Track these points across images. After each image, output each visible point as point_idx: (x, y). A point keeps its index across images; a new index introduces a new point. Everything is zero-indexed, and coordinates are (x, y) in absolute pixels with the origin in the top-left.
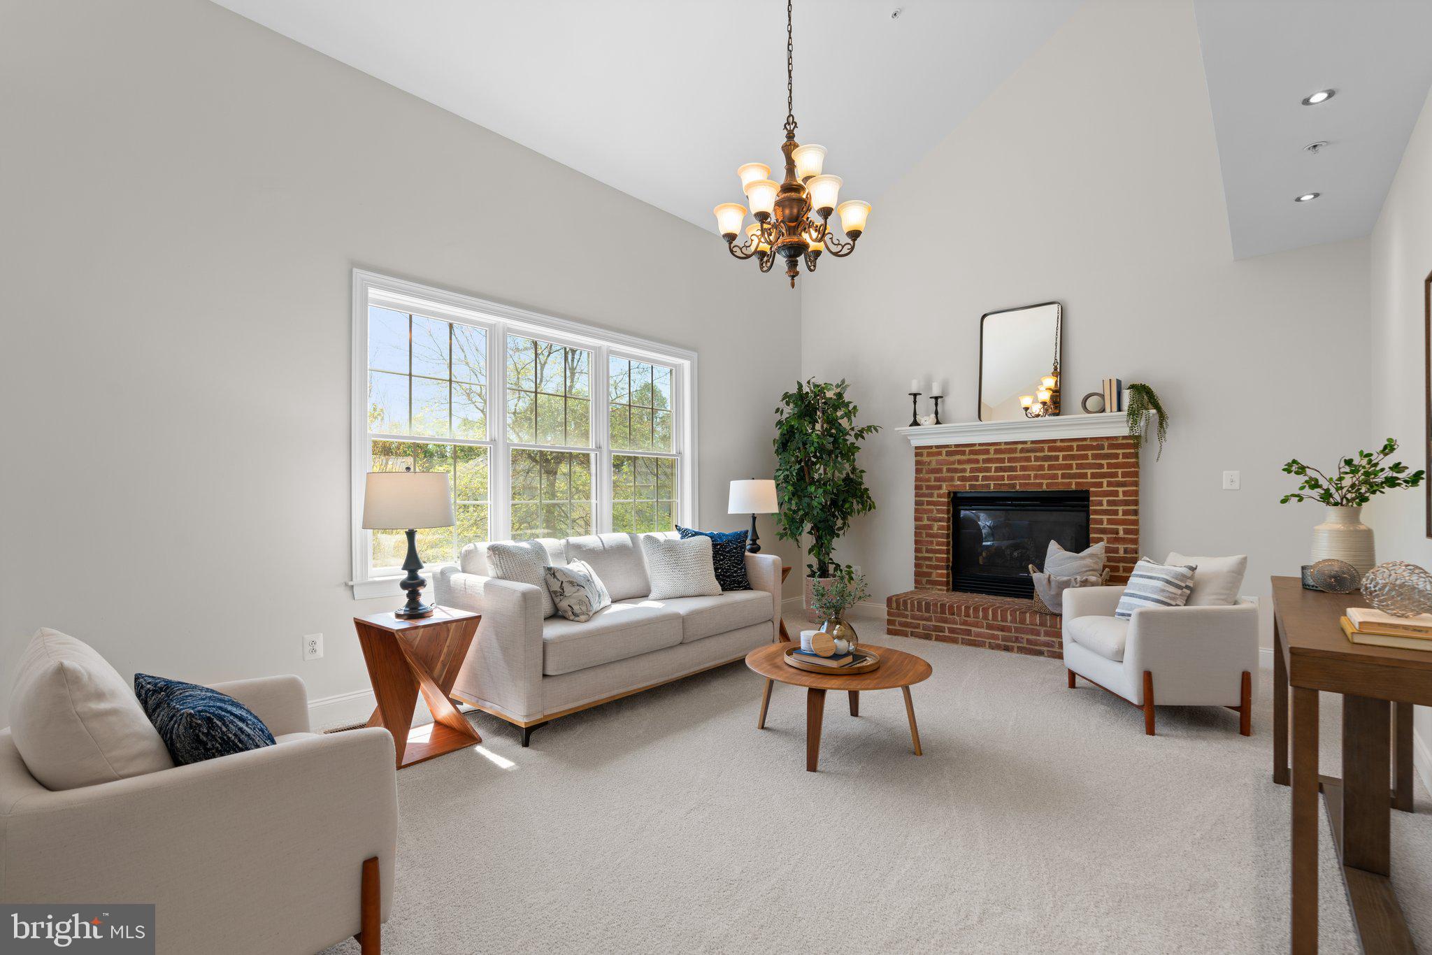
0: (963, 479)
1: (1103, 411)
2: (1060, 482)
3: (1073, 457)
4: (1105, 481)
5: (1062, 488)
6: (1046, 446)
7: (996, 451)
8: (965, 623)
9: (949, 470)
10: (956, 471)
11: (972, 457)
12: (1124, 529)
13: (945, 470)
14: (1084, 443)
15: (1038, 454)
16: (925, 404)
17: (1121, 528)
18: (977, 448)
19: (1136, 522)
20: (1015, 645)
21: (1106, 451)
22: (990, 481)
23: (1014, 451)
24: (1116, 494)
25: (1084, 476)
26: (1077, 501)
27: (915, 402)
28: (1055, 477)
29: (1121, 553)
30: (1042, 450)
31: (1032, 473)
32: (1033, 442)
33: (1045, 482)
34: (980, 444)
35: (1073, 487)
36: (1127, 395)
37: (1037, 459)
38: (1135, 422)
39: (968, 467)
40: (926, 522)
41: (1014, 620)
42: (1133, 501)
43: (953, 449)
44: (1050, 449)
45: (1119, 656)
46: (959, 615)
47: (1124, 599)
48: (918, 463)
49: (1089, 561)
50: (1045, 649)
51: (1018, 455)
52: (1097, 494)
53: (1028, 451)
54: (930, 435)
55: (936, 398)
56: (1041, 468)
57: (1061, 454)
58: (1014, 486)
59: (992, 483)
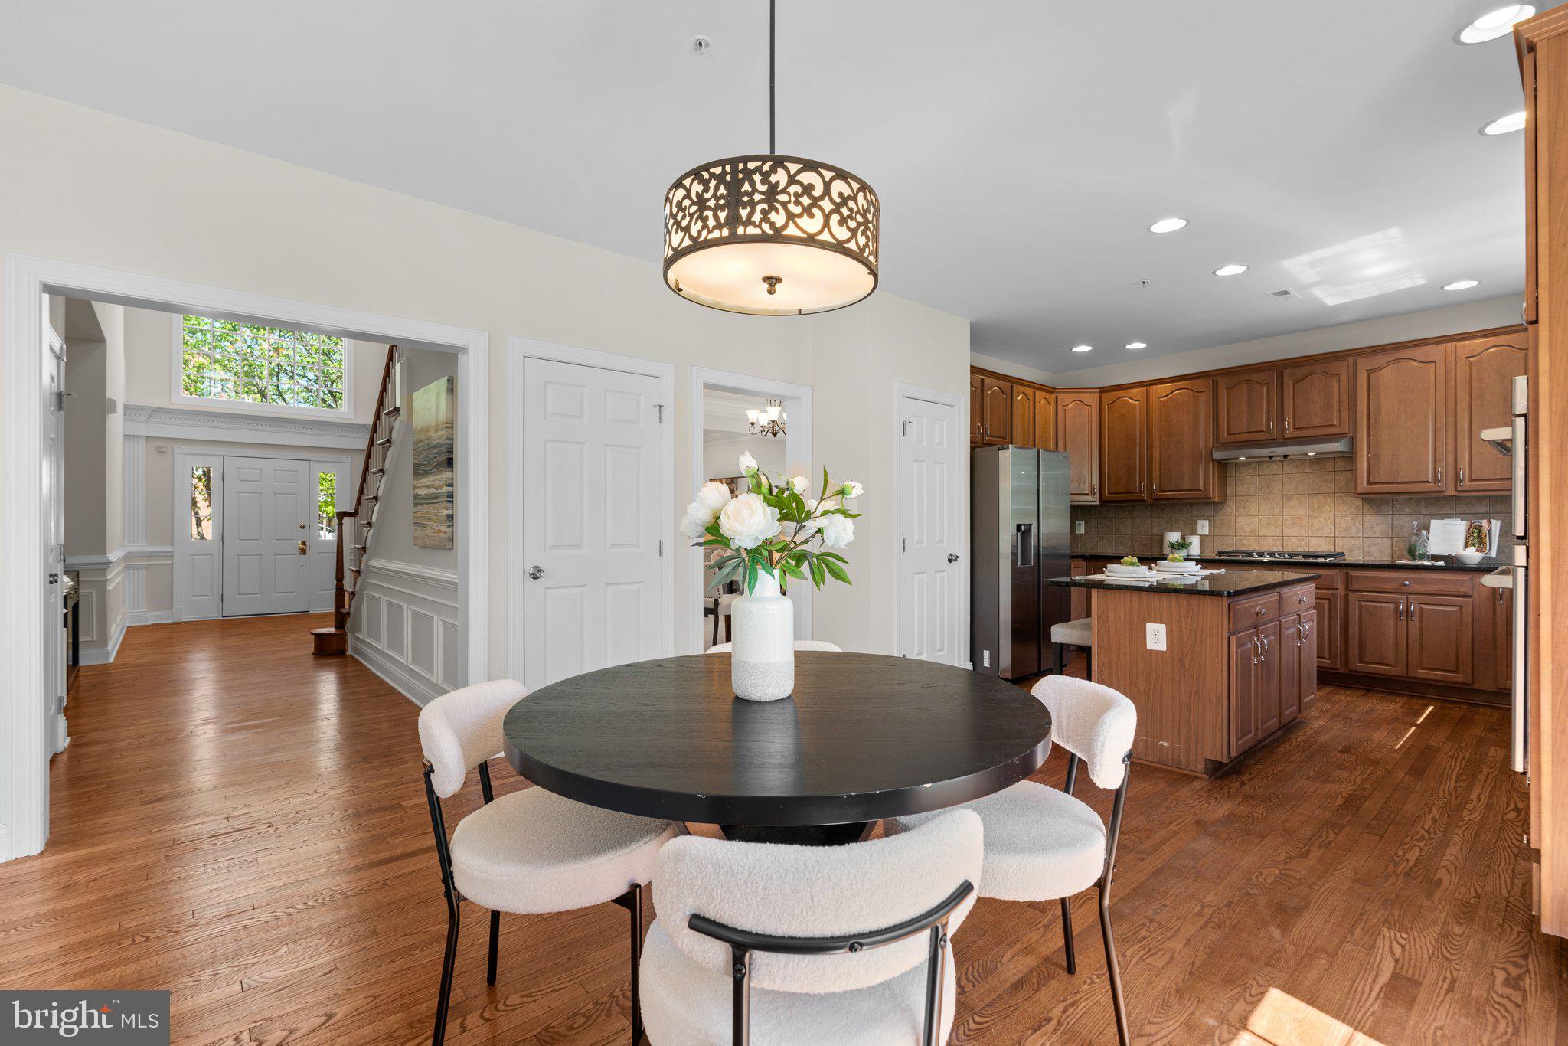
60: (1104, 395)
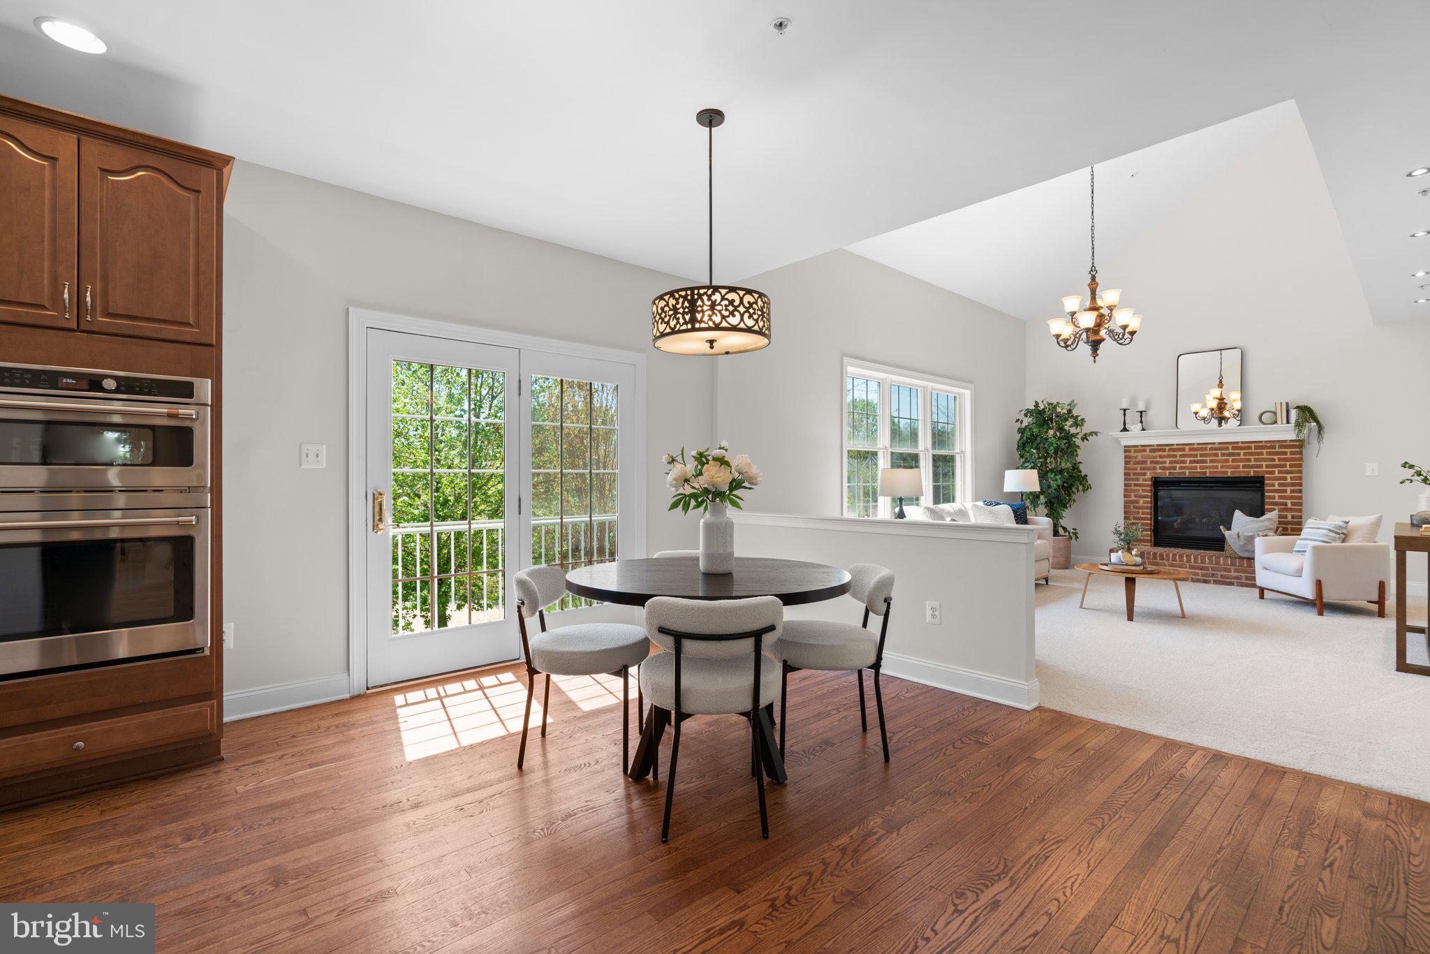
0: (1164, 468)
1: (1275, 422)
2: (1242, 471)
3: (1251, 454)
4: (1276, 470)
5: (1243, 475)
6: (1230, 446)
7: (1191, 450)
8: (1172, 565)
9: (1152, 462)
10: (1158, 463)
11: (1171, 453)
12: (1292, 503)
13: (1149, 462)
14: (1260, 444)
15: (1223, 452)
16: (1132, 417)
17: (1289, 502)
18: (1175, 447)
19: (1300, 498)
20: (1212, 579)
21: (1277, 450)
22: (1186, 469)
23: (1206, 449)
24: (1285, 478)
25: (1261, 466)
26: (1256, 484)
27: (1125, 415)
28: (1238, 467)
29: (1289, 518)
30: (1227, 449)
31: (1219, 465)
32: (1219, 443)
33: (1230, 470)
34: (1177, 445)
35: (1252, 474)
36: (1294, 414)
37: (1223, 455)
38: (1300, 431)
39: (1168, 460)
40: (1133, 498)
41: (1211, 562)
42: (1298, 484)
43: (1156, 447)
44: (1234, 448)
45: (1299, 573)
46: (1168, 560)
47: (1299, 542)
48: (1126, 457)
49: (1267, 523)
50: (1235, 581)
51: (1208, 452)
52: (1270, 479)
53: (1216, 449)
54: (1135, 437)
55: (1141, 412)
56: (1227, 461)
57: (1242, 452)
58: (1205, 473)
59: (1187, 471)
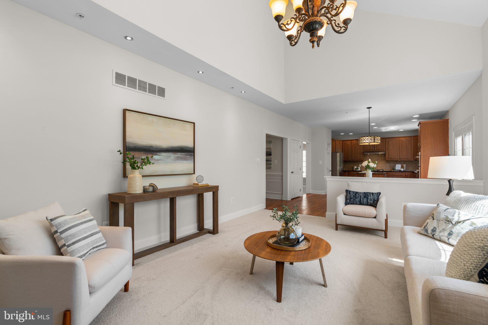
60: (343, 142)
